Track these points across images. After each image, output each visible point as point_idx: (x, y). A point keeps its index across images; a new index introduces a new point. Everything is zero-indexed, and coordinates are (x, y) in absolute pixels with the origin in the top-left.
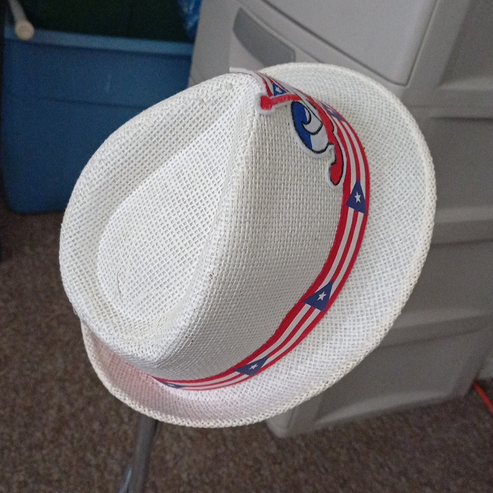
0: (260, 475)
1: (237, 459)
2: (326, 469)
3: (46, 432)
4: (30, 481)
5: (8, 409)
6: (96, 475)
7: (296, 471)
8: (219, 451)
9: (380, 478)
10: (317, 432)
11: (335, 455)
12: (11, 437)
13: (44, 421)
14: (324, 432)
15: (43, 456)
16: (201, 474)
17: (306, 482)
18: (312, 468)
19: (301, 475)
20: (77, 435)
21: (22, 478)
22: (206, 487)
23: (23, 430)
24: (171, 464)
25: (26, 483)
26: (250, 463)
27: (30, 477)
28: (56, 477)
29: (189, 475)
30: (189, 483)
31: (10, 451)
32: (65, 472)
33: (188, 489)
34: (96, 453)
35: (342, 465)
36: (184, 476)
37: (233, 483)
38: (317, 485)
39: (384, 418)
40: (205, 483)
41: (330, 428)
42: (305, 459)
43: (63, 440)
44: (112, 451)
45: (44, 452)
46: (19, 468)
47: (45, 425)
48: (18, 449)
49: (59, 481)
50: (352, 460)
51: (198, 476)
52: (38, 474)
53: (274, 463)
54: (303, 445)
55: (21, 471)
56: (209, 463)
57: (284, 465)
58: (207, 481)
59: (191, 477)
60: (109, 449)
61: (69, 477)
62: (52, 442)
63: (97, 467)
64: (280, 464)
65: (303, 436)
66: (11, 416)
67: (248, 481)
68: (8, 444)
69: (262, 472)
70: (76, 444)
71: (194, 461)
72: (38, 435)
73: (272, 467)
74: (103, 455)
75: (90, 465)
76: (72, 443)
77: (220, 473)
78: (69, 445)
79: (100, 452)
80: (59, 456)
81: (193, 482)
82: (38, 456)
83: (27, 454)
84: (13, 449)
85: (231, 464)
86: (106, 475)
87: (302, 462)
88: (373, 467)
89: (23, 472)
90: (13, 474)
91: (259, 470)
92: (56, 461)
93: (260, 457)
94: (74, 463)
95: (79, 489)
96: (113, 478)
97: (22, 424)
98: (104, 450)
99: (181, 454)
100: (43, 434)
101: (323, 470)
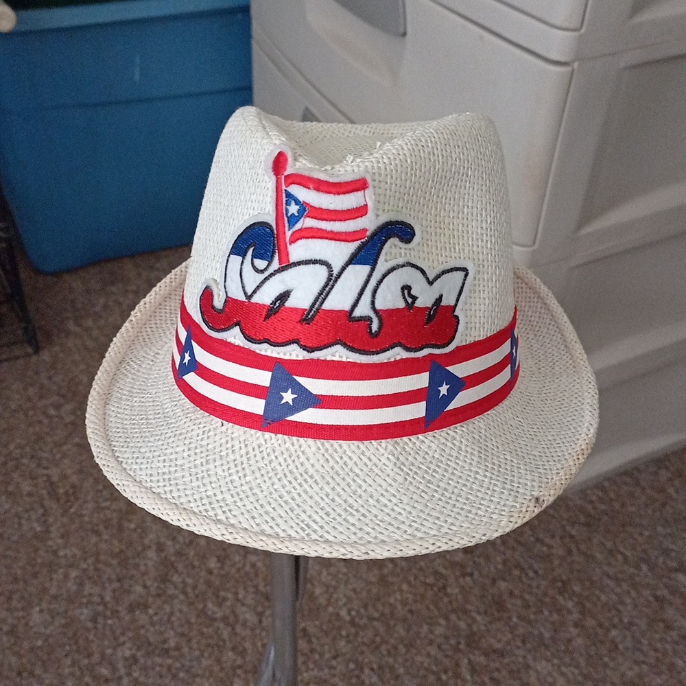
0: (447, 595)
1: (412, 578)
2: (536, 572)
3: (149, 583)
4: (139, 654)
5: (91, 560)
6: (226, 634)
7: (494, 581)
8: (385, 571)
9: (611, 571)
11: (545, 549)
12: (102, 598)
13: (143, 568)
15: (151, 617)
16: (365, 607)
17: (511, 594)
18: (517, 572)
19: (503, 585)
20: (189, 581)
21: (128, 653)
22: (375, 623)
23: (117, 585)
24: (323, 601)
25: (135, 659)
26: (430, 580)
27: (139, 649)
28: (172, 643)
29: (349, 612)
30: (352, 623)
31: (105, 618)
32: (183, 635)
33: (353, 631)
34: (220, 602)
35: (556, 562)
36: (344, 613)
37: (411, 612)
38: (527, 597)
39: (606, 484)
40: (375, 619)
42: (504, 562)
43: (171, 591)
44: (240, 596)
45: (151, 611)
46: (122, 639)
47: (144, 574)
48: (115, 613)
49: (178, 648)
50: (569, 552)
51: (362, 611)
52: (150, 644)
53: (464, 575)
55: (124, 643)
56: (375, 590)
57: (476, 574)
58: (376, 615)
59: (353, 613)
60: (236, 594)
61: (189, 640)
62: (159, 595)
63: (225, 619)
64: (471, 575)
66: (97, 569)
67: (431, 607)
68: (101, 608)
69: (449, 591)
70: (191, 595)
71: (354, 590)
72: (139, 589)
73: (461, 580)
74: (228, 603)
75: (215, 620)
76: (185, 593)
77: (392, 600)
78: (182, 597)
79: (225, 599)
80: (172, 614)
81: (357, 620)
82: (142, 618)
83: (127, 618)
84: (108, 613)
85: (405, 587)
86: (238, 629)
87: (500, 567)
88: (599, 556)
89: (128, 645)
90: (114, 648)
91: (444, 587)
92: (169, 620)
93: (443, 571)
94: (193, 620)
95: (206, 655)
96: (248, 632)
97: (114, 577)
98: (230, 596)
99: (334, 583)
100: (145, 587)
101: (531, 574)
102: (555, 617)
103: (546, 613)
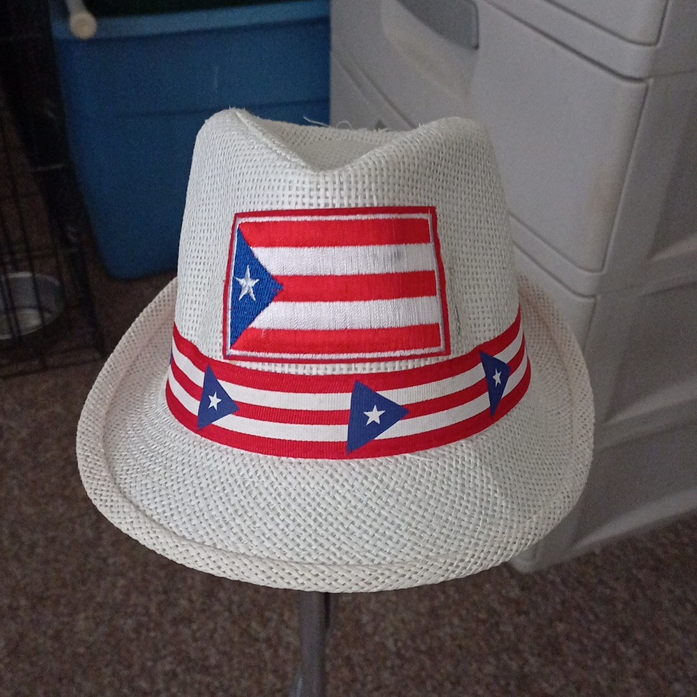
0: (499, 632)
1: (463, 612)
2: (596, 616)
3: (194, 598)
4: (179, 670)
5: (139, 570)
6: (268, 654)
7: (551, 622)
8: (436, 603)
9: (678, 620)
10: (578, 560)
11: (608, 591)
12: (147, 608)
13: (190, 582)
14: (588, 559)
15: (194, 632)
16: (413, 638)
17: (568, 637)
18: (576, 614)
19: (561, 627)
20: (236, 598)
21: (168, 667)
22: (422, 656)
23: (162, 597)
24: (369, 629)
25: (174, 675)
26: (482, 616)
27: (179, 663)
28: (213, 661)
29: (396, 642)
30: (398, 654)
31: (148, 630)
32: (224, 653)
33: (398, 662)
34: (264, 623)
35: (620, 606)
36: (390, 643)
37: (460, 647)
38: (585, 641)
39: (679, 527)
40: (421, 652)
41: (597, 551)
42: (563, 602)
43: (217, 607)
44: (286, 618)
45: (195, 627)
46: (164, 652)
47: (192, 587)
48: (158, 625)
49: (218, 666)
50: (634, 597)
51: (409, 642)
52: (190, 660)
53: (519, 613)
54: (558, 580)
55: (165, 657)
56: (423, 622)
57: (532, 615)
58: (423, 648)
59: (400, 644)
60: (281, 615)
61: (231, 660)
62: (203, 611)
63: (268, 640)
64: (526, 613)
65: (558, 567)
66: (144, 580)
67: (482, 643)
68: (144, 619)
69: (502, 628)
70: (236, 613)
71: (403, 621)
72: (183, 602)
73: (516, 620)
74: (273, 624)
75: (257, 640)
76: (230, 611)
77: (441, 634)
78: (227, 614)
79: (269, 620)
80: (215, 630)
81: (403, 652)
82: (185, 632)
83: (171, 631)
84: (152, 625)
85: (456, 621)
86: (281, 652)
87: (559, 607)
88: (667, 604)
89: (169, 659)
90: (155, 661)
91: (497, 624)
92: (212, 637)
93: (498, 607)
94: (236, 639)
95: (246, 675)
96: (290, 656)
97: (160, 589)
98: (275, 617)
99: (382, 611)
100: (191, 601)
101: (591, 617)
102: (614, 665)
103: (605, 660)
